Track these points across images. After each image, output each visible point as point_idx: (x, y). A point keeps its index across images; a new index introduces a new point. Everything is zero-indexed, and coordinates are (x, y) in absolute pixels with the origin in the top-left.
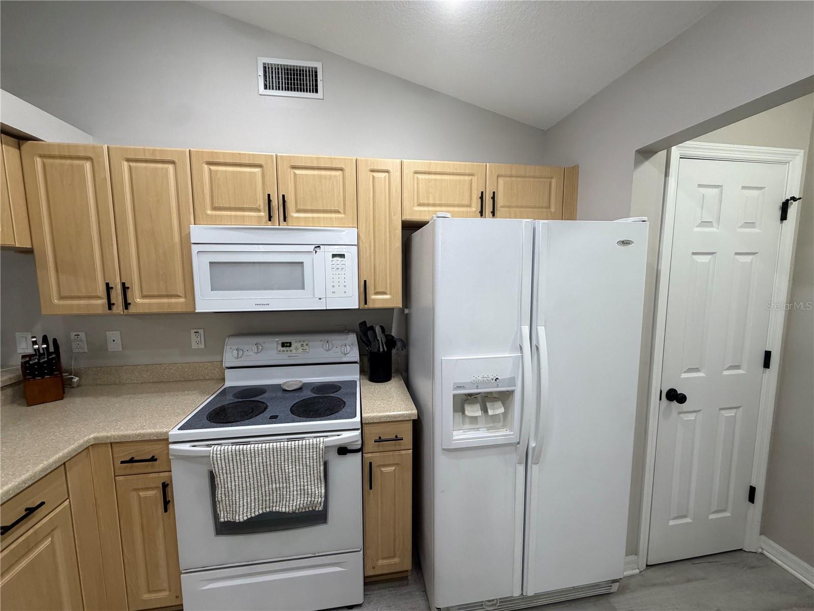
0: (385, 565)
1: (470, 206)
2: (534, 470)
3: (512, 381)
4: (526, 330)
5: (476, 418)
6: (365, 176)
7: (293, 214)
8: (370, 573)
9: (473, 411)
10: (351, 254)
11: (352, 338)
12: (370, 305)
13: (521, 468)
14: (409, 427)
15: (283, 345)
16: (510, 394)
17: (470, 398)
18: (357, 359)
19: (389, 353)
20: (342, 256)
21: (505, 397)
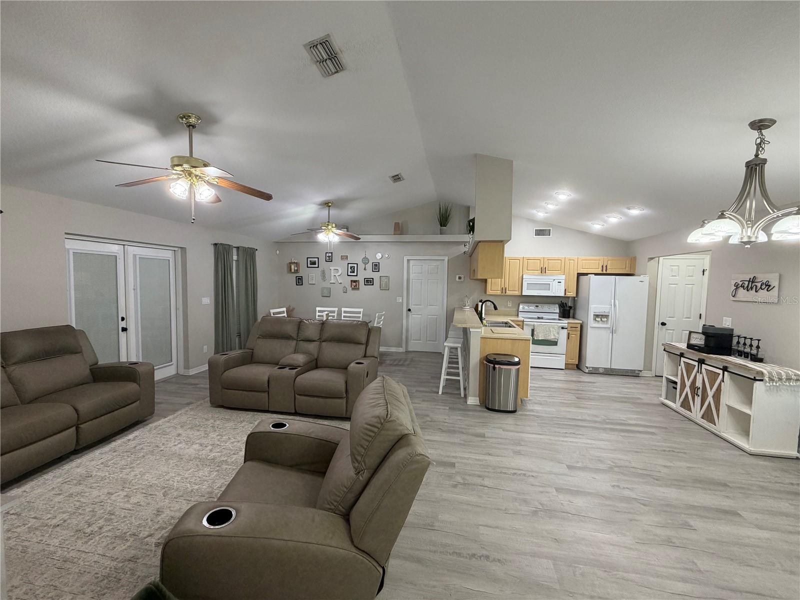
0: (570, 361)
1: (598, 269)
2: (614, 335)
3: (609, 313)
4: (613, 301)
5: (599, 321)
6: (567, 262)
7: (547, 271)
8: (567, 363)
9: (599, 319)
10: (563, 282)
11: (557, 306)
12: (566, 296)
13: (611, 334)
14: (579, 325)
15: (536, 306)
16: (609, 315)
17: (597, 316)
18: (558, 312)
19: (570, 310)
20: (560, 282)
21: (607, 316)
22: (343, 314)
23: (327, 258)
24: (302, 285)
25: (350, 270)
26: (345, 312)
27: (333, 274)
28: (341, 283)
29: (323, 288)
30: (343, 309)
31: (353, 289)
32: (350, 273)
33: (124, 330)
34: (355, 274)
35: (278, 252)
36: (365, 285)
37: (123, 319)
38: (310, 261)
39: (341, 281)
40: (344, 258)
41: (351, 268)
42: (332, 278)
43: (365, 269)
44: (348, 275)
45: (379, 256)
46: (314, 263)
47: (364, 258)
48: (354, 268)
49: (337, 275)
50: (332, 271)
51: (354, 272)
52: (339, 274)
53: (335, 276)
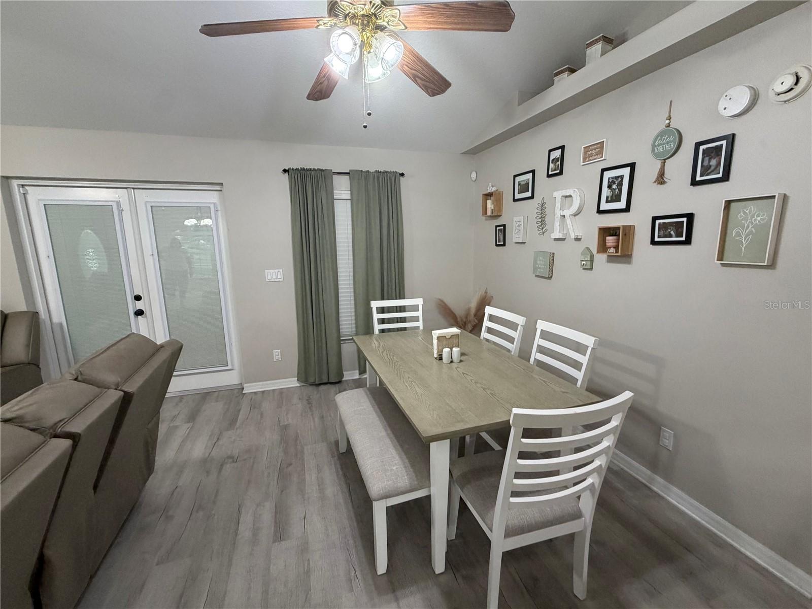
22: (538, 341)
23: (551, 165)
24: (504, 245)
25: (606, 192)
26: (545, 335)
27: (559, 213)
28: (578, 239)
29: (538, 253)
30: (542, 325)
31: (611, 259)
32: (607, 202)
33: (139, 313)
34: (622, 204)
35: (474, 175)
36: (653, 242)
37: (138, 298)
38: (519, 184)
39: (579, 234)
40: (594, 151)
41: (609, 187)
42: (557, 224)
43: (661, 179)
44: (599, 212)
45: (739, 99)
46: (524, 188)
47: (661, 134)
48: (620, 184)
49: (567, 213)
50: (558, 205)
51: (617, 198)
52: (574, 208)
53: (564, 216)
